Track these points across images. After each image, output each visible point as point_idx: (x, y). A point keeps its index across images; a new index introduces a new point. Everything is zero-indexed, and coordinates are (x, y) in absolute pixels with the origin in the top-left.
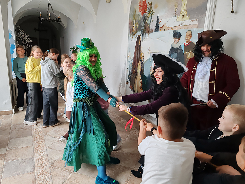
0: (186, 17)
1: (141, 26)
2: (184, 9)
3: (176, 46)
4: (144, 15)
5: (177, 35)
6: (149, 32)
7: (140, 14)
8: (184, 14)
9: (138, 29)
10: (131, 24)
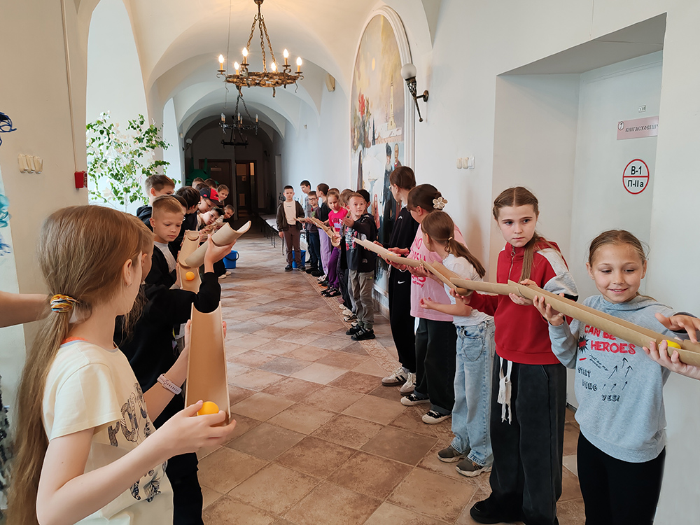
0: (393, 124)
1: (361, 134)
2: (391, 111)
3: (389, 170)
4: (363, 117)
5: (389, 151)
6: (368, 147)
7: (359, 114)
8: (392, 119)
9: (359, 141)
10: (353, 131)
